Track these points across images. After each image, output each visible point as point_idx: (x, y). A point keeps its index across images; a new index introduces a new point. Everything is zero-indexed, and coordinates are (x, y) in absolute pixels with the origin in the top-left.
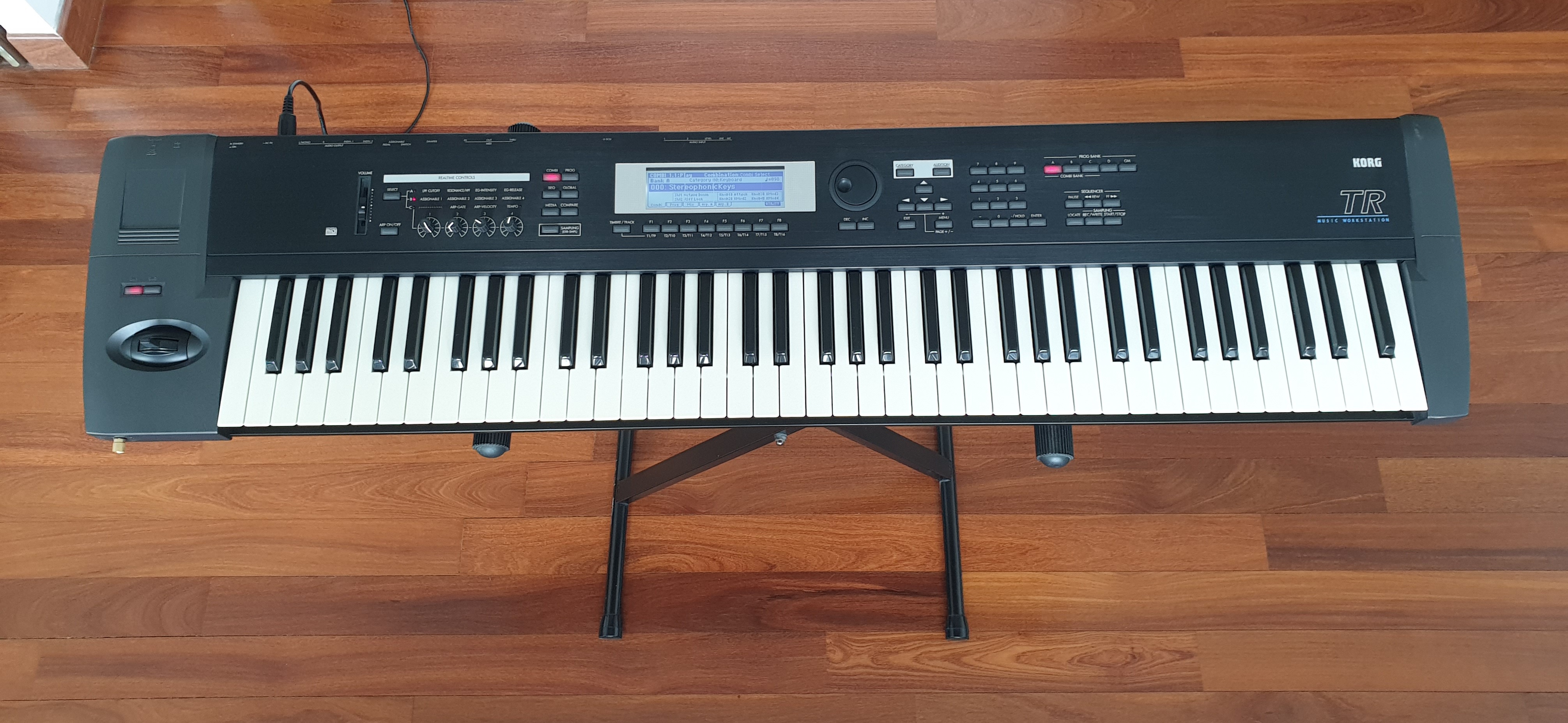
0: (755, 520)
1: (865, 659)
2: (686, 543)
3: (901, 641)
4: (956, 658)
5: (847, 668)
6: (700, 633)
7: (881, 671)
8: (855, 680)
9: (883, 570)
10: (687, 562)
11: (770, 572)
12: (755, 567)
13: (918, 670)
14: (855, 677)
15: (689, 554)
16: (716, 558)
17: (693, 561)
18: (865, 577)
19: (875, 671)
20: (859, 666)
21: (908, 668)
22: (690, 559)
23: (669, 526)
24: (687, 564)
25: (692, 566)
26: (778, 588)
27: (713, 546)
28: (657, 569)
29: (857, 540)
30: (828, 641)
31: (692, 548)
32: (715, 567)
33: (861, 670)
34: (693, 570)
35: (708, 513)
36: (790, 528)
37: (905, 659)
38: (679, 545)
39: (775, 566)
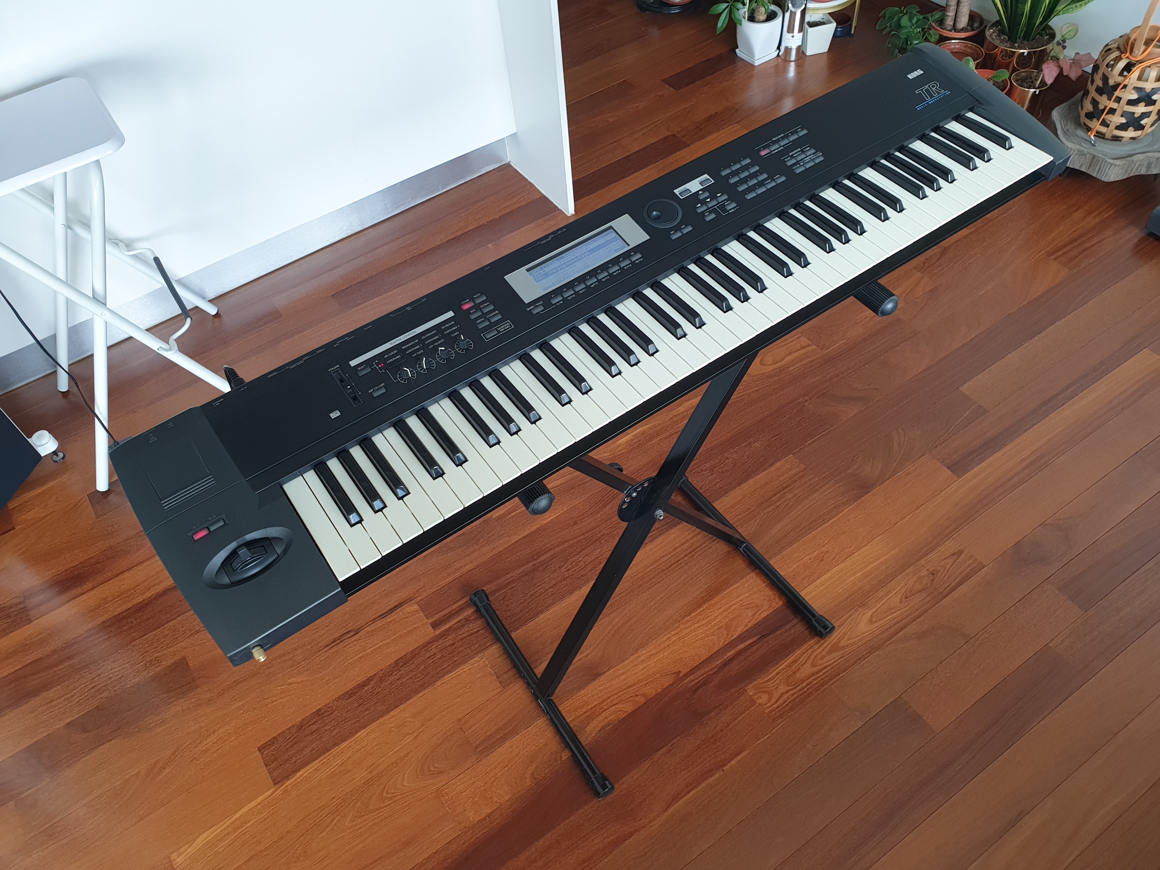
0: (644, 652)
1: (783, 688)
2: (609, 698)
3: (795, 661)
4: (836, 648)
5: (777, 701)
6: (664, 749)
7: (798, 688)
8: (787, 705)
9: (750, 625)
10: (620, 709)
11: (679, 677)
12: (667, 682)
13: (820, 671)
14: (787, 703)
15: (617, 704)
16: (637, 693)
17: (623, 706)
18: (741, 638)
19: (795, 690)
20: (782, 695)
21: (813, 674)
22: (620, 706)
23: (589, 695)
24: (620, 711)
25: (625, 710)
26: (692, 684)
27: (629, 687)
28: (603, 728)
29: (718, 620)
30: (751, 693)
31: (617, 698)
32: (642, 700)
33: (785, 696)
34: (628, 712)
35: (609, 669)
36: (671, 642)
37: (806, 670)
38: (605, 703)
39: (679, 672)
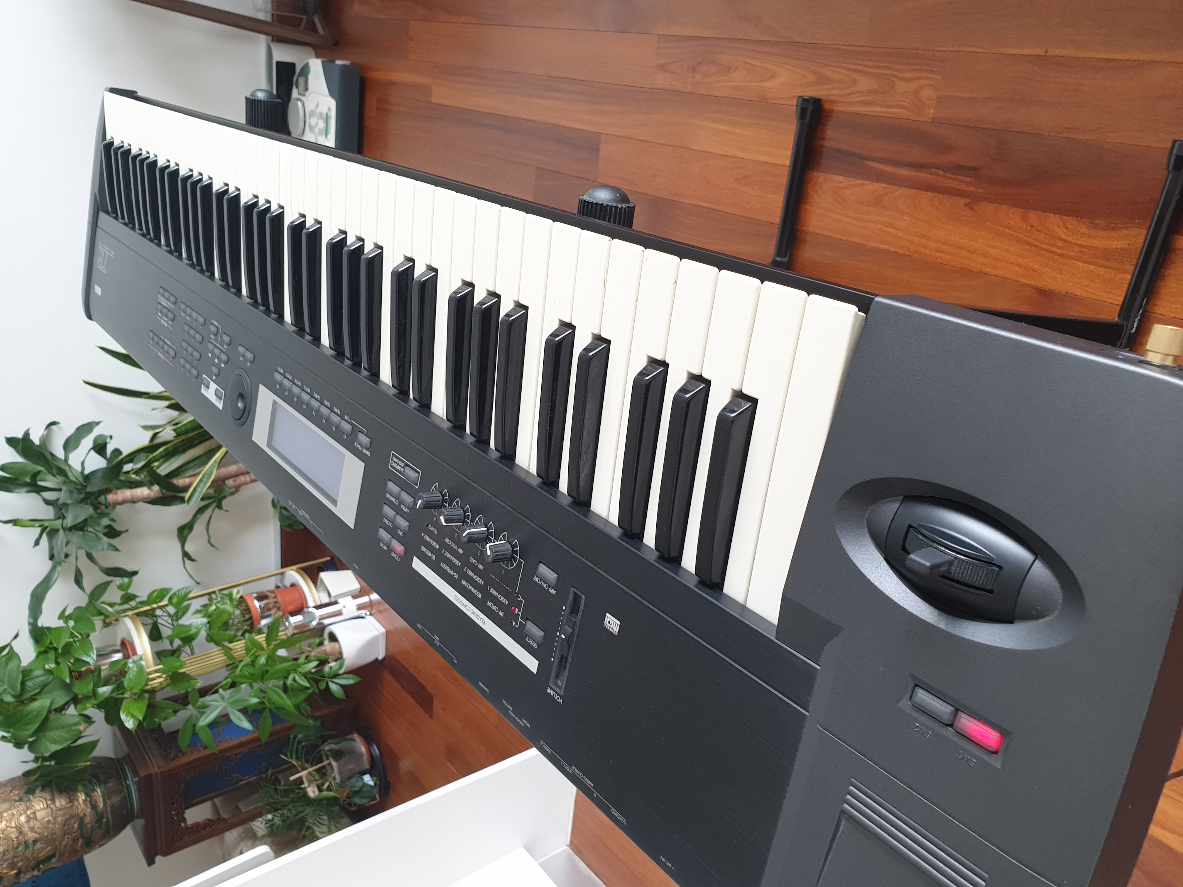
0: (973, 264)
1: (901, 86)
2: (1061, 255)
3: (864, 103)
4: (822, 80)
5: (920, 78)
6: (1073, 136)
7: (889, 72)
8: (916, 65)
9: (860, 182)
10: (1066, 231)
11: (973, 200)
12: (988, 209)
13: (856, 71)
14: (915, 67)
15: (1060, 239)
16: (1029, 228)
17: (1058, 230)
18: (880, 177)
19: (894, 73)
20: (908, 80)
21: (864, 73)
22: (1061, 232)
23: (1077, 280)
24: (1067, 228)
25: (1061, 223)
26: (968, 179)
27: (1028, 244)
28: (1106, 228)
29: (878, 218)
30: (932, 111)
31: (1055, 245)
32: (1033, 216)
33: (908, 75)
34: (1061, 218)
35: (1024, 285)
36: (940, 245)
37: (865, 83)
38: (1072, 254)
39: (966, 205)
